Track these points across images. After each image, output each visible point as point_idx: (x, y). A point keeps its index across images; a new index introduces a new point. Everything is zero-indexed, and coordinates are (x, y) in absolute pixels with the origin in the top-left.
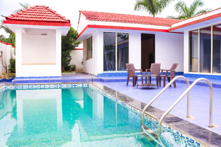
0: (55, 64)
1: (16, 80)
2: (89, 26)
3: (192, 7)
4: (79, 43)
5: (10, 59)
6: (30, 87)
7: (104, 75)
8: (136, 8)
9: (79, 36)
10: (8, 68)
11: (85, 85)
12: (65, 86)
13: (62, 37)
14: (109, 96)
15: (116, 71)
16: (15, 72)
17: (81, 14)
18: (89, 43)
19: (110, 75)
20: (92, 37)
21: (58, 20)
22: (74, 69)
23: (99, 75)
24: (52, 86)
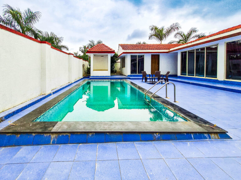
0: (108, 70)
1: (90, 77)
2: (124, 53)
3: (189, 34)
4: (118, 59)
5: (87, 67)
6: (98, 81)
7: (131, 76)
8: (150, 38)
9: (118, 56)
10: (86, 72)
11: (122, 81)
12: (113, 81)
13: (111, 57)
14: (133, 86)
15: (137, 74)
16: (90, 73)
17: (120, 46)
18: (123, 59)
19: (134, 76)
20: (125, 57)
21: (109, 51)
22: (116, 72)
23: (128, 76)
24: (107, 80)
